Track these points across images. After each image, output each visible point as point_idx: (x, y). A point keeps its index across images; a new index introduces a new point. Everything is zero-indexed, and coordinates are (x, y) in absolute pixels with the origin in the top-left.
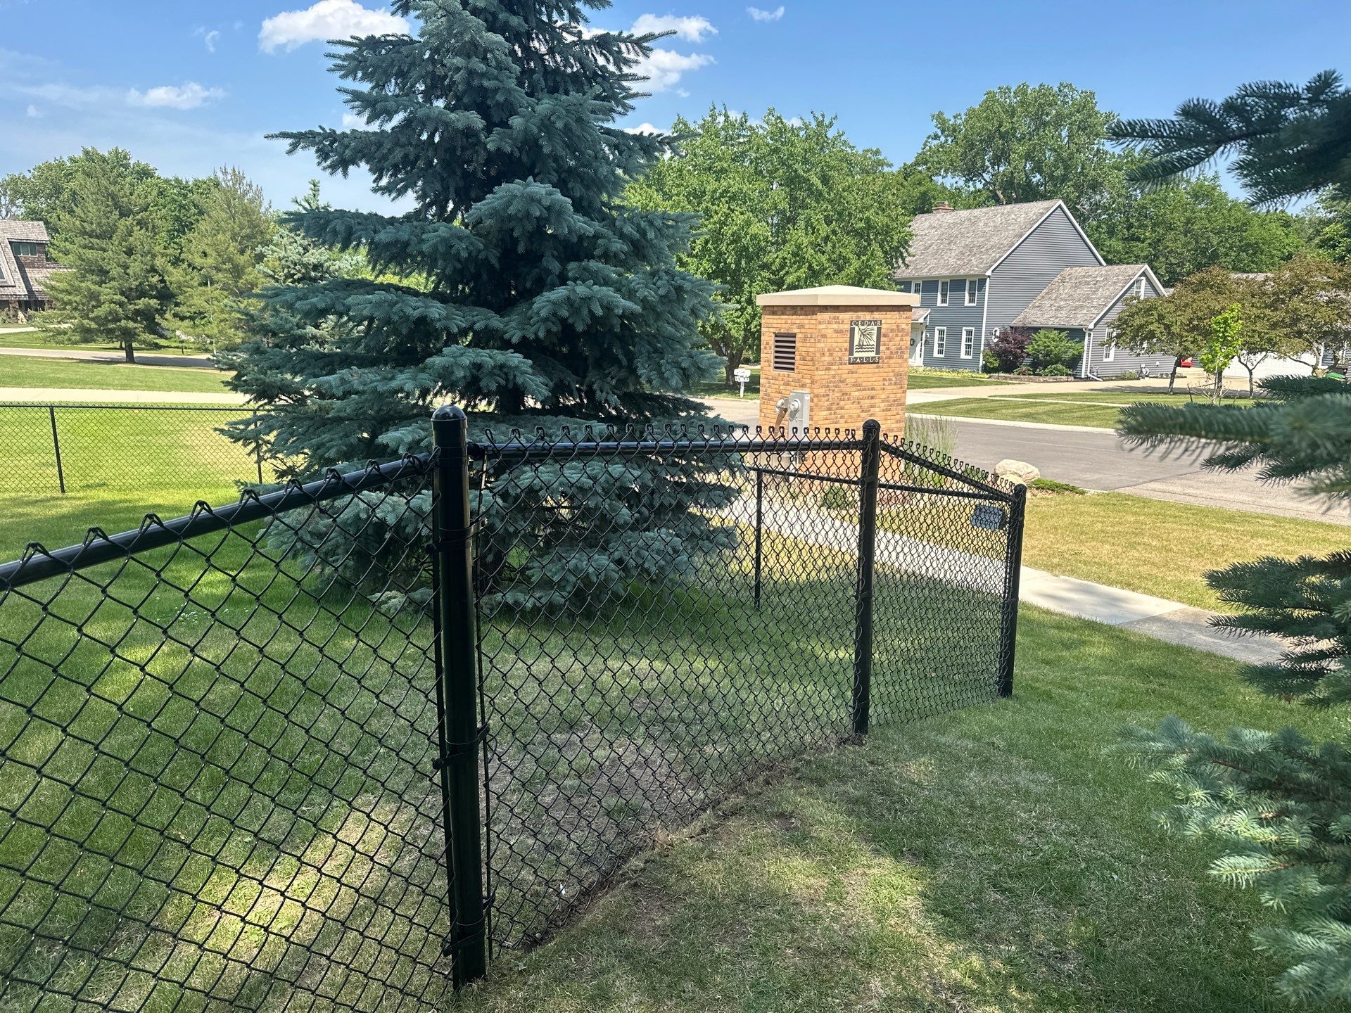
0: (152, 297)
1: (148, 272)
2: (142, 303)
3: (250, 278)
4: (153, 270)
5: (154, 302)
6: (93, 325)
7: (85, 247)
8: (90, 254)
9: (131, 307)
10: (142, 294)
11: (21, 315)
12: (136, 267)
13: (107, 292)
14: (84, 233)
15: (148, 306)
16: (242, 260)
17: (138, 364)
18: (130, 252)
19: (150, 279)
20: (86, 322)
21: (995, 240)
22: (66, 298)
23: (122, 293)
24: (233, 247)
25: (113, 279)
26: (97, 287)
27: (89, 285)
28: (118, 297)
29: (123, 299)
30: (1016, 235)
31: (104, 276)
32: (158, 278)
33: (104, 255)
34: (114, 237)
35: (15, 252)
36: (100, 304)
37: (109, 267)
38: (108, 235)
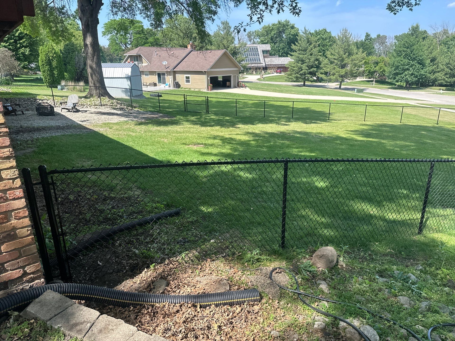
0: (315, 68)
1: (315, 60)
2: (312, 70)
3: (346, 62)
4: (317, 60)
6: (299, 76)
7: (299, 54)
8: (301, 56)
9: (309, 71)
10: (312, 67)
11: (263, 71)
12: (312, 59)
13: (304, 67)
14: (299, 50)
16: (344, 56)
17: (306, 86)
18: (311, 55)
20: (298, 75)
22: (294, 69)
24: (342, 53)
25: (306, 63)
26: (301, 65)
28: (307, 68)
29: (308, 68)
31: (303, 62)
32: (318, 62)
33: (304, 56)
34: (307, 51)
35: (263, 54)
36: (302, 70)
37: (305, 59)
38: (305, 50)
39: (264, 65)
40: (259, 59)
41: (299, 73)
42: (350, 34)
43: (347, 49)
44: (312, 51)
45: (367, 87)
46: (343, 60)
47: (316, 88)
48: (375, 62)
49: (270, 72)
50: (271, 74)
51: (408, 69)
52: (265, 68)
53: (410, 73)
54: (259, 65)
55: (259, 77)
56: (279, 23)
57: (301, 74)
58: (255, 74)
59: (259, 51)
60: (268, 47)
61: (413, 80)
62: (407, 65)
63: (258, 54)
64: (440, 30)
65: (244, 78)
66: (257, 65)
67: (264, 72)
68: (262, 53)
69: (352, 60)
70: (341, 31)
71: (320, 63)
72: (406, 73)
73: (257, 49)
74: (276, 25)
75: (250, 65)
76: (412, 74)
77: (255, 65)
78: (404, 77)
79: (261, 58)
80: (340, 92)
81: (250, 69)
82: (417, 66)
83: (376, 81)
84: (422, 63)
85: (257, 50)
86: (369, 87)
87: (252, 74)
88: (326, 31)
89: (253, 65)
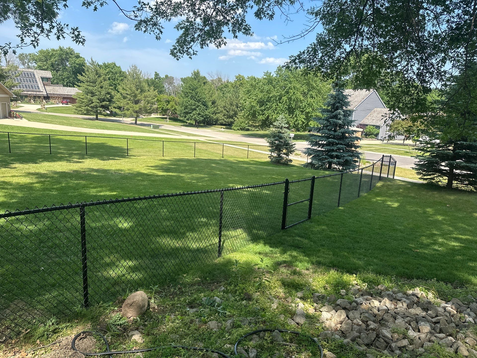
0: (107, 101)
1: (106, 94)
2: (104, 103)
3: (139, 98)
4: (109, 93)
5: (108, 103)
6: (90, 109)
7: (88, 86)
8: (90, 88)
9: (101, 104)
10: (104, 100)
11: (44, 101)
12: (103, 93)
13: (95, 99)
14: (87, 82)
15: (106, 104)
16: (137, 92)
17: (99, 120)
18: (101, 87)
19: (107, 96)
20: (88, 108)
21: (356, 99)
22: (83, 100)
23: (98, 100)
24: (134, 89)
25: (96, 95)
26: (91, 98)
27: (89, 97)
28: (98, 101)
29: (99, 101)
30: (362, 99)
31: (93, 94)
32: (109, 96)
33: (94, 88)
34: (97, 83)
35: (43, 81)
36: (92, 103)
37: (95, 92)
38: (94, 82)
39: (45, 93)
40: (38, 86)
41: (90, 106)
42: (140, 71)
43: (138, 86)
44: (102, 84)
45: (162, 123)
46: (135, 96)
47: (110, 122)
48: (167, 101)
49: (53, 102)
50: (55, 104)
51: (195, 109)
52: (47, 98)
53: (197, 113)
54: (38, 93)
55: (39, 107)
56: (61, 49)
57: (92, 107)
58: (33, 103)
59: (36, 77)
60: (48, 74)
61: (200, 119)
62: (194, 106)
63: (36, 80)
64: (215, 78)
65: (17, 107)
66: (35, 93)
67: (46, 102)
68: (41, 80)
69: (145, 97)
70: (131, 67)
71: (112, 97)
72: (194, 112)
73: (34, 74)
74: (57, 51)
75: (25, 92)
76: (199, 114)
77: (32, 93)
78: (192, 116)
79: (40, 86)
80: (136, 128)
81: (26, 96)
82: (202, 107)
83: (170, 119)
84: (205, 104)
85: (34, 76)
86: (164, 124)
87: (29, 102)
88: (115, 65)
89: (29, 93)
